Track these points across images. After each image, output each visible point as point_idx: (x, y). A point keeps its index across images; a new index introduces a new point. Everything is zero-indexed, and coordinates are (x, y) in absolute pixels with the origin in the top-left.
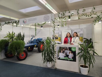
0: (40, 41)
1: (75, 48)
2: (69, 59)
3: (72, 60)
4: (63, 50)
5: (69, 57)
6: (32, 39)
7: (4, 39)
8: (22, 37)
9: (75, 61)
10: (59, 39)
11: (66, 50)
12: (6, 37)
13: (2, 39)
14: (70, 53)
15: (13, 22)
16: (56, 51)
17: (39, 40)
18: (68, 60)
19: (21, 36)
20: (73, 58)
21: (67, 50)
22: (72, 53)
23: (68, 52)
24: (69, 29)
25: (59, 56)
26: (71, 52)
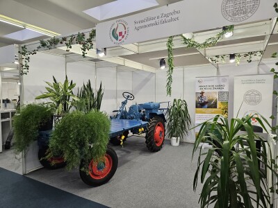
0: (154, 111)
6: (124, 103)
7: (38, 102)
8: (95, 95)
10: (222, 107)
12: (45, 97)
13: (31, 102)
15: (69, 39)
17: (151, 109)
19: (93, 95)
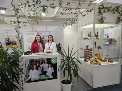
1: (57, 58)
2: (47, 78)
3: (52, 77)
4: (38, 64)
5: (48, 74)
9: (56, 78)
11: (42, 63)
14: (48, 67)
16: (22, 69)
18: (45, 80)
20: (53, 74)
21: (45, 63)
22: (51, 67)
23: (45, 66)
24: (33, 30)
25: (28, 76)
26: (50, 65)
